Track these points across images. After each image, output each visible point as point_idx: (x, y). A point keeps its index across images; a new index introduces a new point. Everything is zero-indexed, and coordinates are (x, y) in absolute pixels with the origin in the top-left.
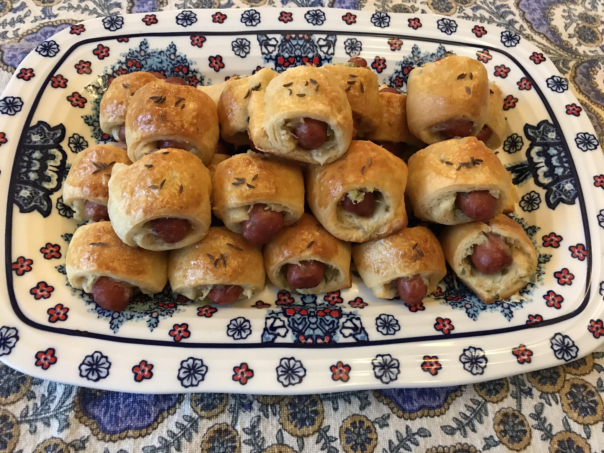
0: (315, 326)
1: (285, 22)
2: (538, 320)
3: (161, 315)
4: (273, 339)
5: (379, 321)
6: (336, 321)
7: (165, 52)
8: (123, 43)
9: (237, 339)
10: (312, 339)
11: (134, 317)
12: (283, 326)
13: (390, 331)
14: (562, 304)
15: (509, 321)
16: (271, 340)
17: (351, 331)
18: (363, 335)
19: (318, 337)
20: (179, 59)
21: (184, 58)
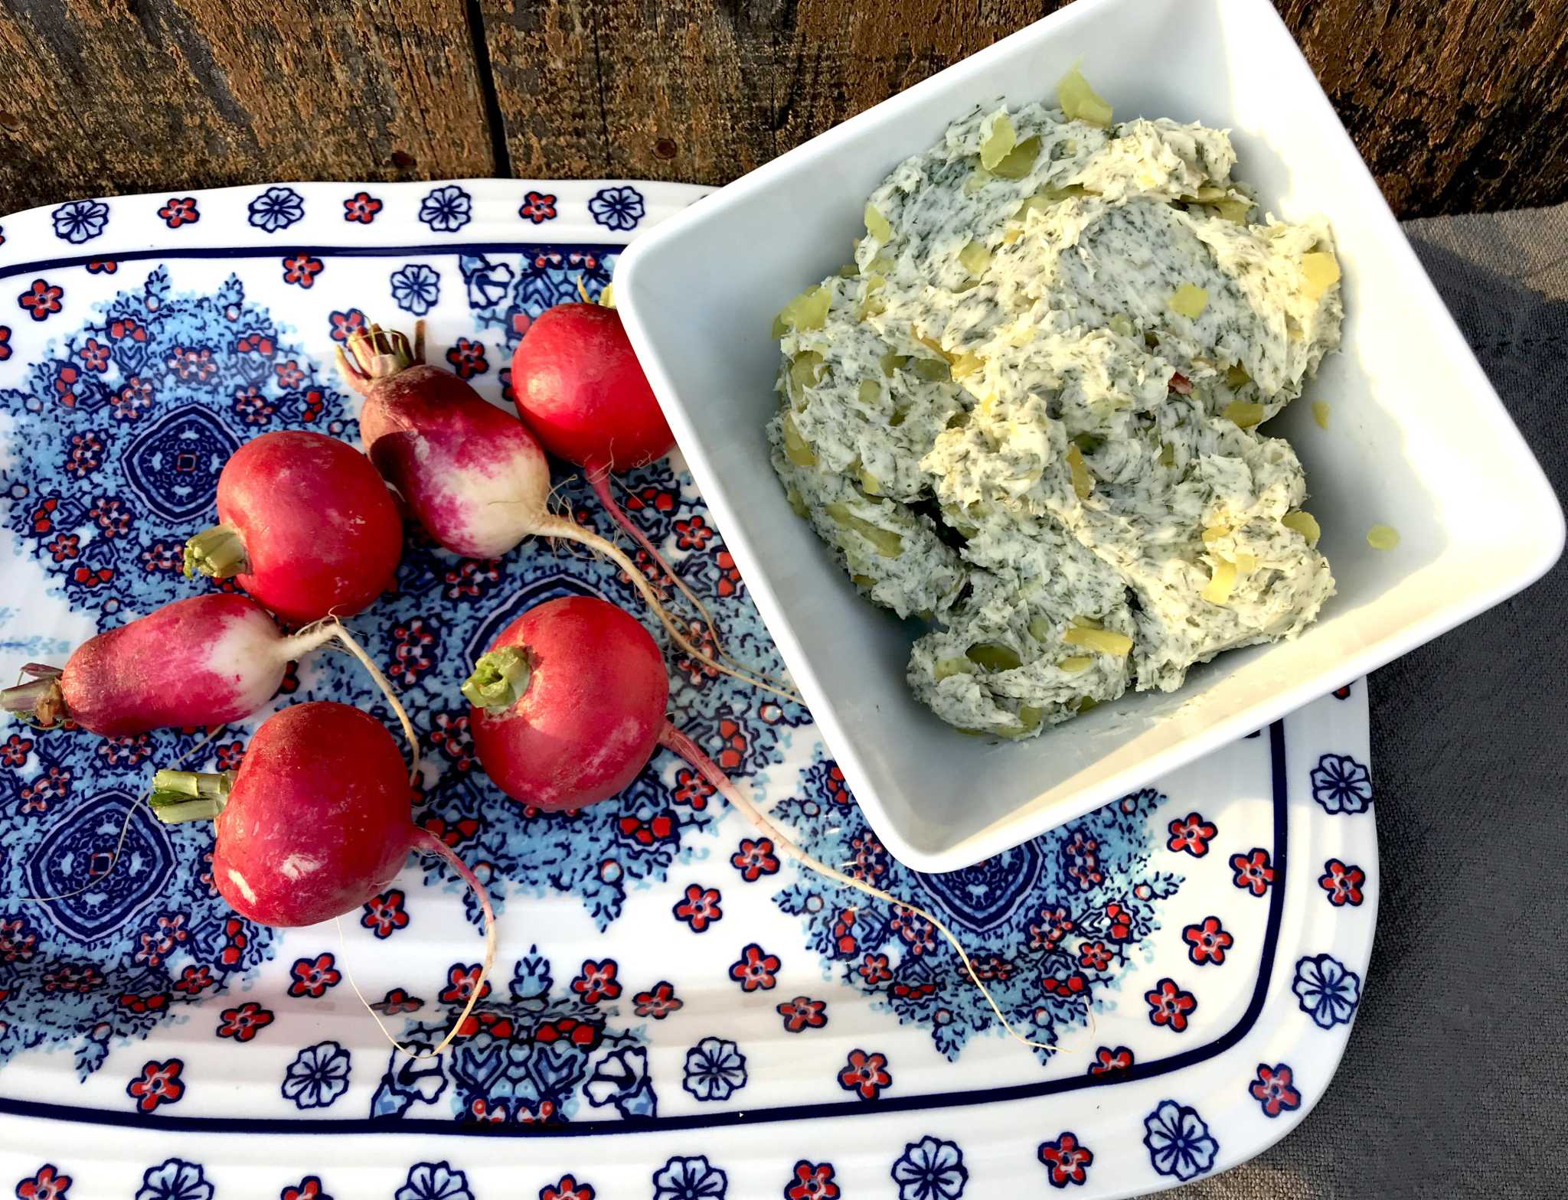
0: (522, 1071)
1: (537, 221)
2: (1122, 1064)
3: (119, 1033)
4: (403, 1109)
5: (696, 1058)
6: (581, 1057)
7: (214, 301)
8: (103, 274)
9: (308, 1106)
10: (506, 1109)
11: (44, 1040)
12: (437, 1071)
13: (718, 1088)
14: (1191, 1019)
15: (1044, 1063)
16: (395, 1111)
17: (612, 1088)
18: (643, 1099)
19: (523, 1103)
20: (250, 318)
21: (262, 316)
